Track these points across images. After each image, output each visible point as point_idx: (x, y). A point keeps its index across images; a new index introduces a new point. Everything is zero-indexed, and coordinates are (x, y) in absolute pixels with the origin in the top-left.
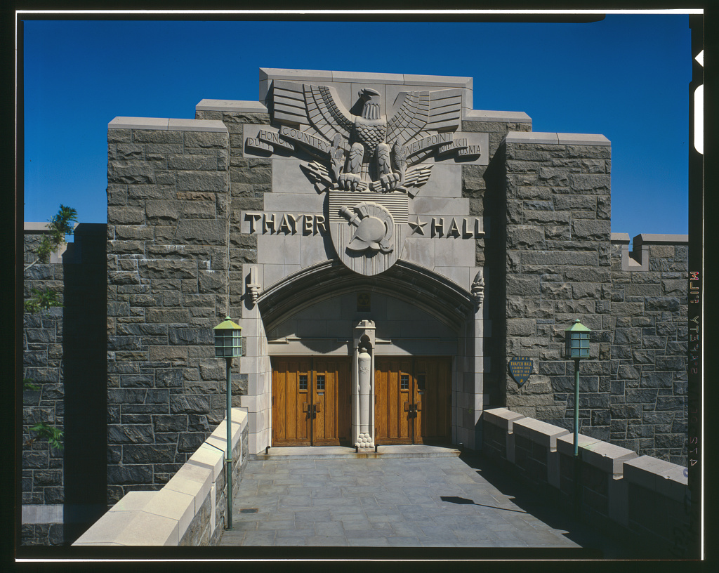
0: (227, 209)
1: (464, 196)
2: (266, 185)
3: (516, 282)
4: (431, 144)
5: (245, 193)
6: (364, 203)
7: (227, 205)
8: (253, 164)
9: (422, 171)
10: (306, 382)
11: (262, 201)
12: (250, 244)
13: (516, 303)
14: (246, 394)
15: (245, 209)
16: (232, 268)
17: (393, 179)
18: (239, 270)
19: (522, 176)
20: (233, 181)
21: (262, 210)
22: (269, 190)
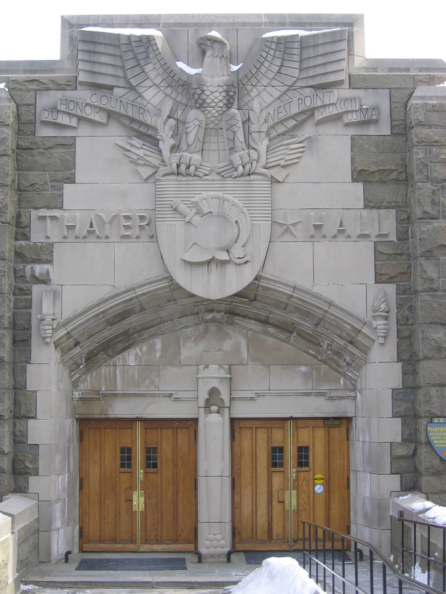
0: (10, 208)
1: (354, 180)
2: (67, 173)
3: (435, 305)
4: (303, 108)
5: (38, 186)
6: (205, 194)
7: (9, 203)
8: (48, 145)
9: (292, 146)
10: (129, 458)
11: (62, 195)
12: (44, 257)
13: (435, 336)
14: (37, 474)
15: (37, 208)
16: (17, 292)
17: (246, 160)
18: (26, 294)
19: (438, 151)
20: (20, 170)
21: (61, 208)
22: (72, 180)
